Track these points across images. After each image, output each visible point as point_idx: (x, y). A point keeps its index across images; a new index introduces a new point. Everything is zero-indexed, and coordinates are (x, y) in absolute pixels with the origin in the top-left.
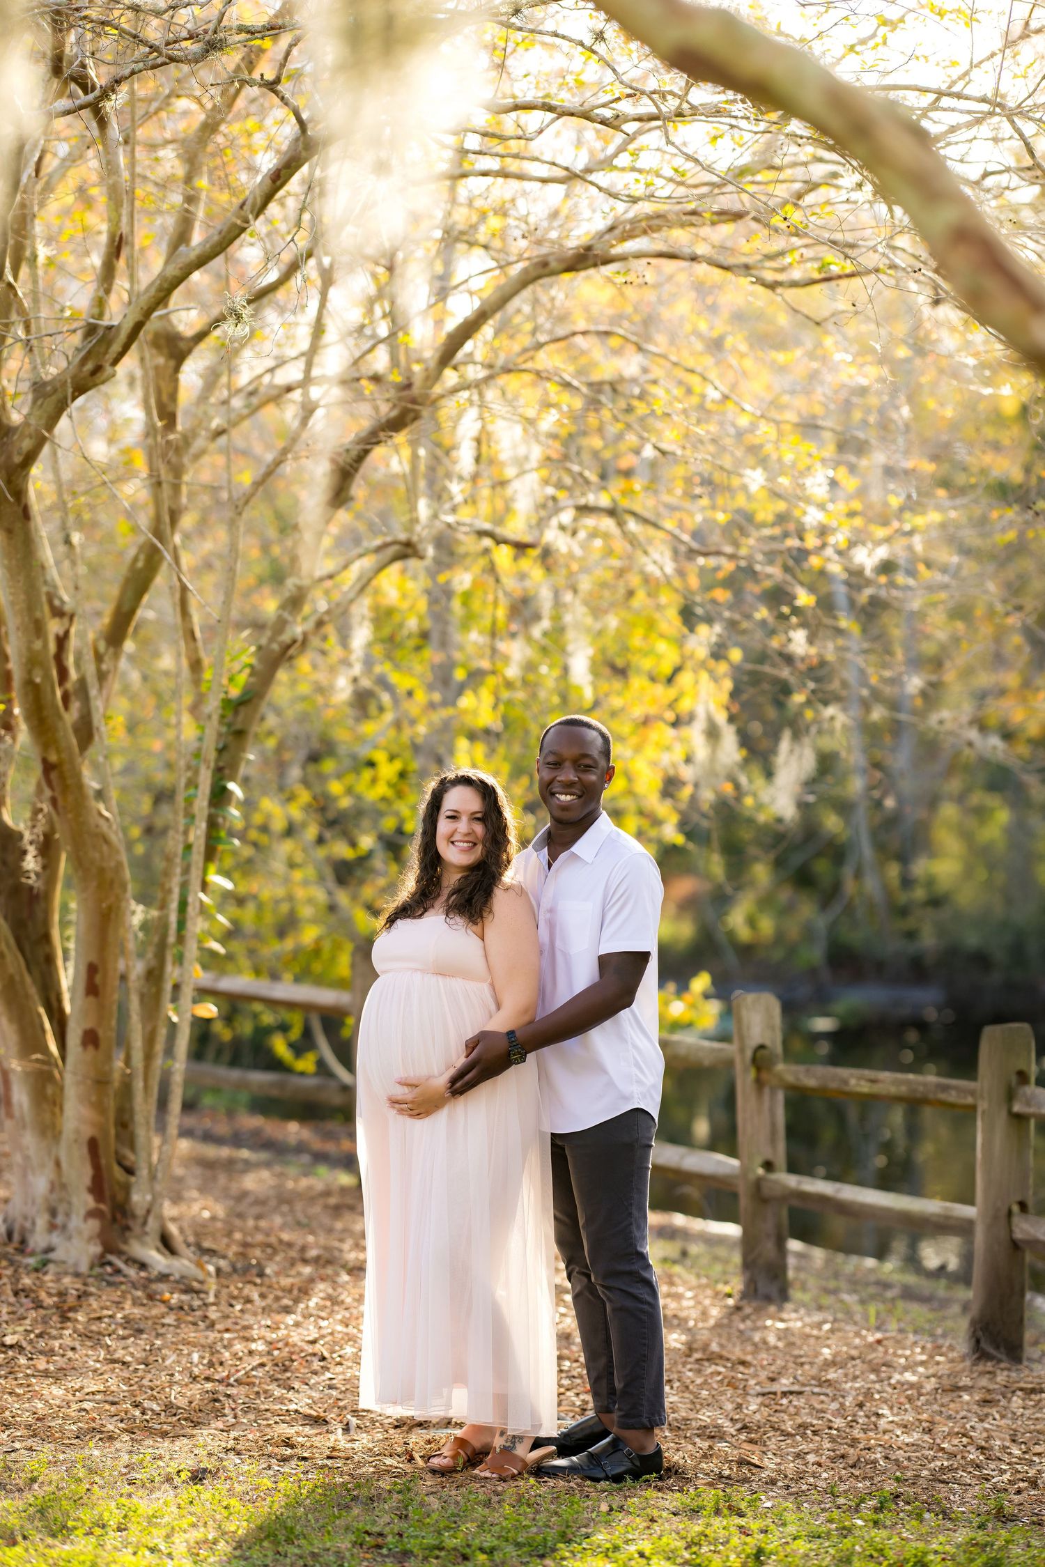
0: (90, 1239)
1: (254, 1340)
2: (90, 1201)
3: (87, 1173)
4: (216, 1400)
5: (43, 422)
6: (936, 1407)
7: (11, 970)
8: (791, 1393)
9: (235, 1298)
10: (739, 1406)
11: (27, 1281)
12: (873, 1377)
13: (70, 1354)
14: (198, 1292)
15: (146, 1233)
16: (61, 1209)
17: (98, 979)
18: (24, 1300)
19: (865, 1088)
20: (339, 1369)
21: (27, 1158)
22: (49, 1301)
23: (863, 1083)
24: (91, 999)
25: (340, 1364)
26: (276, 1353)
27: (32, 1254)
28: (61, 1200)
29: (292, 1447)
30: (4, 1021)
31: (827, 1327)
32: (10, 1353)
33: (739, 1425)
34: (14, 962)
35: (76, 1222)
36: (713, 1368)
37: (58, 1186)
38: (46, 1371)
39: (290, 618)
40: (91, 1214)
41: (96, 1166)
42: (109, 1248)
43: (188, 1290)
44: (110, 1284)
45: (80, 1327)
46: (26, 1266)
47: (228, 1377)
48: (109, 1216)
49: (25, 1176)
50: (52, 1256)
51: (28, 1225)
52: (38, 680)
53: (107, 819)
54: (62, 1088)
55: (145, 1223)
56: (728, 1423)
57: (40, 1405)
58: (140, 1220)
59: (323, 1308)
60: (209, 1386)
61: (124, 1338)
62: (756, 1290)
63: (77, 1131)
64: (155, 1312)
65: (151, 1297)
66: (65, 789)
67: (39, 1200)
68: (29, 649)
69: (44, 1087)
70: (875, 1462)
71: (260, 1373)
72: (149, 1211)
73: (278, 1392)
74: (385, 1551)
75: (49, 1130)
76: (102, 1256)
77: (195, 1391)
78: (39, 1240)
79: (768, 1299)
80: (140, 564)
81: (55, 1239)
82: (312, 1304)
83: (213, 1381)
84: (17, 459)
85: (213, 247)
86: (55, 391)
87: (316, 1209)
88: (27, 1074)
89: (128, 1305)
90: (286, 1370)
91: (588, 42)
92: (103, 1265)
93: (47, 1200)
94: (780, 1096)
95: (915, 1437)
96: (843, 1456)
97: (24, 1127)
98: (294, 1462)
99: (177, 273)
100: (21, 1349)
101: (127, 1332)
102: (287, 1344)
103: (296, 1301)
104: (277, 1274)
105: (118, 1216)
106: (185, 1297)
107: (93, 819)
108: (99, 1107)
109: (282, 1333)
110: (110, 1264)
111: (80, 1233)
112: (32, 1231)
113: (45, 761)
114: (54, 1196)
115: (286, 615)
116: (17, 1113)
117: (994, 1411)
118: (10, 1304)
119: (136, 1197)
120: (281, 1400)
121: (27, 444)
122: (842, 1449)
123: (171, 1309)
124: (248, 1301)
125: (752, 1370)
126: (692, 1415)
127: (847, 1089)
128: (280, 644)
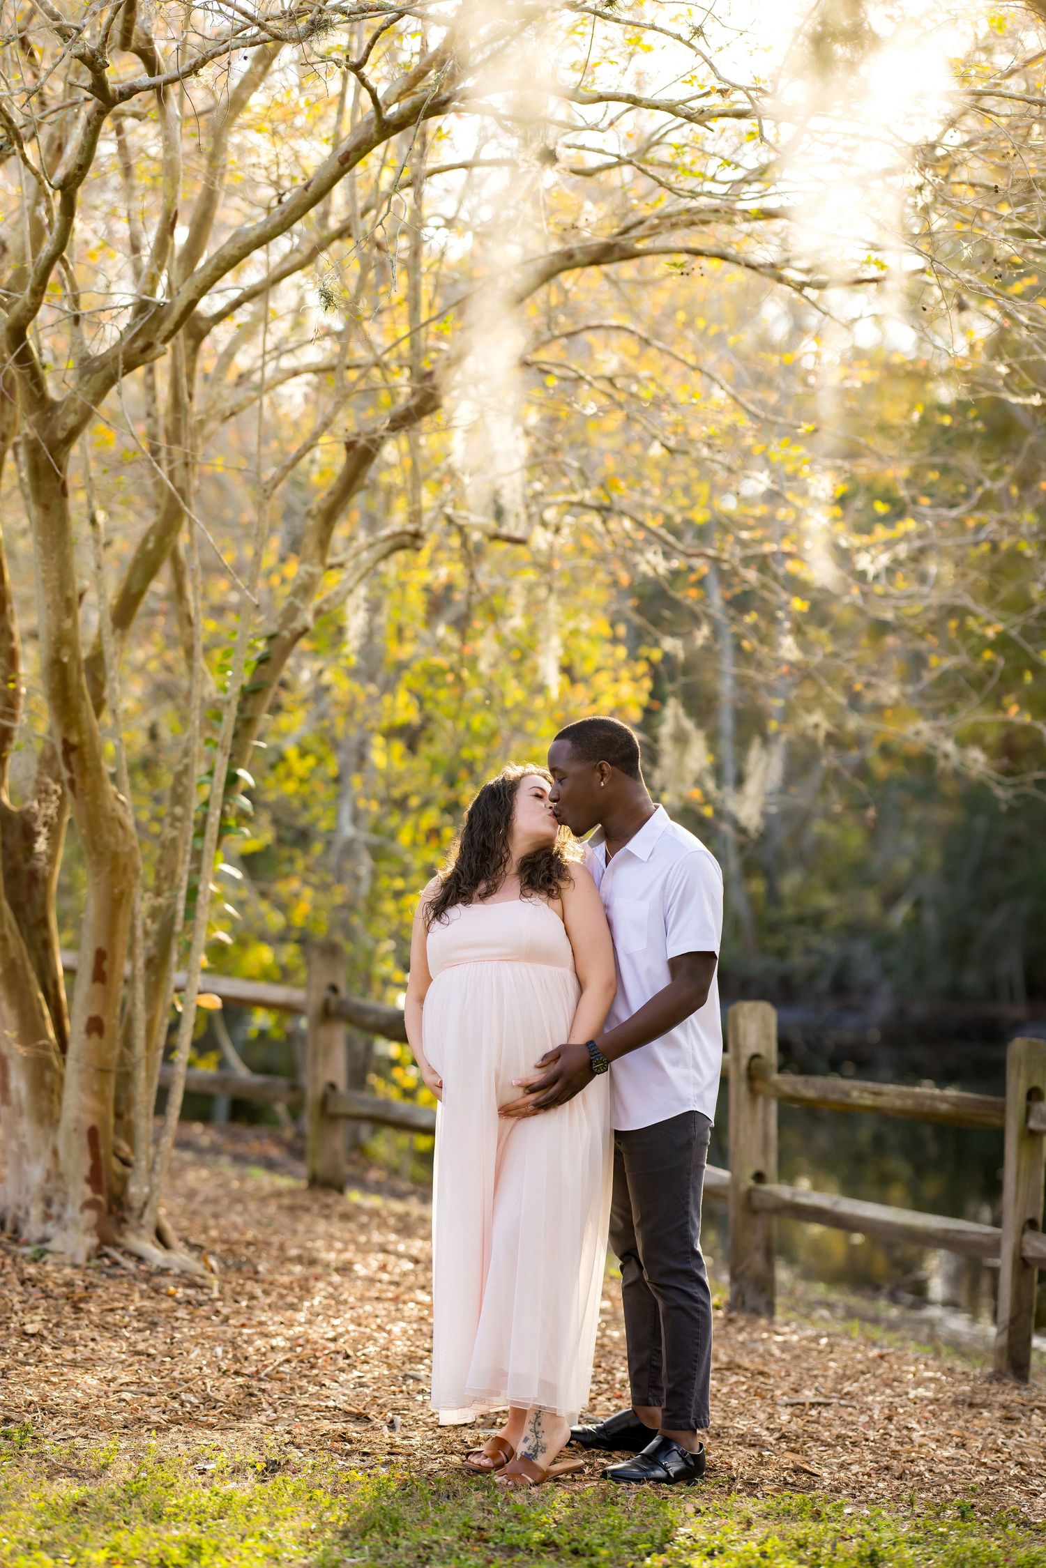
0: (87, 1230)
1: (274, 1336)
2: (88, 1192)
3: (87, 1162)
4: (251, 1395)
5: (90, 398)
6: (961, 1423)
7: (13, 954)
8: (819, 1404)
9: (239, 1294)
10: (771, 1416)
11: (31, 1270)
12: (888, 1391)
13: (92, 1345)
14: (201, 1287)
15: (142, 1226)
16: (57, 1199)
17: (106, 966)
18: (31, 1290)
19: (868, 1100)
20: (366, 1367)
21: (22, 1146)
22: (58, 1291)
23: (866, 1095)
24: (98, 985)
25: (366, 1362)
26: (299, 1349)
27: (27, 1244)
28: (57, 1190)
29: (350, 1442)
30: (4, 1005)
31: (824, 1341)
32: (33, 1342)
33: (777, 1435)
34: (17, 945)
35: (72, 1212)
36: (734, 1379)
37: (55, 1175)
38: (73, 1360)
39: (302, 606)
40: (88, 1205)
41: (95, 1156)
42: (105, 1240)
43: (192, 1285)
44: (110, 1276)
45: (95, 1318)
46: (24, 1256)
47: (258, 1372)
48: (105, 1207)
49: (19, 1164)
50: (49, 1246)
51: (21, 1214)
52: (66, 659)
53: (123, 803)
54: (62, 1078)
55: (141, 1216)
56: (765, 1433)
57: (79, 1395)
58: (136, 1213)
59: (328, 1307)
60: (240, 1380)
61: (140, 1331)
62: (743, 1303)
63: (78, 1120)
64: (164, 1305)
65: (156, 1290)
66: (84, 771)
67: (34, 1189)
68: (59, 628)
69: (42, 1075)
70: (920, 1474)
71: (286, 1368)
72: (145, 1204)
73: (313, 1389)
74: (491, 1545)
75: (47, 1117)
76: (99, 1247)
77: (229, 1383)
78: (33, 1228)
79: (756, 1312)
80: (150, 546)
81: (50, 1229)
82: (316, 1302)
83: (243, 1375)
84: (61, 435)
85: (274, 227)
86: (103, 366)
87: (272, 1209)
88: (26, 1060)
89: (136, 1296)
90: (313, 1367)
91: (686, 36)
92: (100, 1257)
93: (42, 1189)
94: (774, 1107)
95: (950, 1452)
96: (887, 1468)
97: (21, 1114)
98: (356, 1457)
99: (236, 252)
100: (43, 1338)
101: (141, 1325)
102: (307, 1341)
103: (301, 1299)
104: (270, 1272)
105: (115, 1208)
106: (191, 1292)
107: (110, 803)
108: (100, 1095)
109: (298, 1330)
110: (107, 1256)
111: (76, 1223)
112: (26, 1220)
113: (65, 742)
114: (50, 1186)
115: (298, 602)
116: (14, 1100)
117: (1017, 1428)
118: (19, 1294)
119: (133, 1189)
120: (317, 1396)
121: (71, 420)
122: (885, 1461)
123: (179, 1303)
124: (252, 1297)
125: (772, 1381)
126: (728, 1423)
127: (848, 1101)
128: (291, 631)
